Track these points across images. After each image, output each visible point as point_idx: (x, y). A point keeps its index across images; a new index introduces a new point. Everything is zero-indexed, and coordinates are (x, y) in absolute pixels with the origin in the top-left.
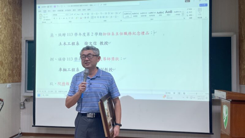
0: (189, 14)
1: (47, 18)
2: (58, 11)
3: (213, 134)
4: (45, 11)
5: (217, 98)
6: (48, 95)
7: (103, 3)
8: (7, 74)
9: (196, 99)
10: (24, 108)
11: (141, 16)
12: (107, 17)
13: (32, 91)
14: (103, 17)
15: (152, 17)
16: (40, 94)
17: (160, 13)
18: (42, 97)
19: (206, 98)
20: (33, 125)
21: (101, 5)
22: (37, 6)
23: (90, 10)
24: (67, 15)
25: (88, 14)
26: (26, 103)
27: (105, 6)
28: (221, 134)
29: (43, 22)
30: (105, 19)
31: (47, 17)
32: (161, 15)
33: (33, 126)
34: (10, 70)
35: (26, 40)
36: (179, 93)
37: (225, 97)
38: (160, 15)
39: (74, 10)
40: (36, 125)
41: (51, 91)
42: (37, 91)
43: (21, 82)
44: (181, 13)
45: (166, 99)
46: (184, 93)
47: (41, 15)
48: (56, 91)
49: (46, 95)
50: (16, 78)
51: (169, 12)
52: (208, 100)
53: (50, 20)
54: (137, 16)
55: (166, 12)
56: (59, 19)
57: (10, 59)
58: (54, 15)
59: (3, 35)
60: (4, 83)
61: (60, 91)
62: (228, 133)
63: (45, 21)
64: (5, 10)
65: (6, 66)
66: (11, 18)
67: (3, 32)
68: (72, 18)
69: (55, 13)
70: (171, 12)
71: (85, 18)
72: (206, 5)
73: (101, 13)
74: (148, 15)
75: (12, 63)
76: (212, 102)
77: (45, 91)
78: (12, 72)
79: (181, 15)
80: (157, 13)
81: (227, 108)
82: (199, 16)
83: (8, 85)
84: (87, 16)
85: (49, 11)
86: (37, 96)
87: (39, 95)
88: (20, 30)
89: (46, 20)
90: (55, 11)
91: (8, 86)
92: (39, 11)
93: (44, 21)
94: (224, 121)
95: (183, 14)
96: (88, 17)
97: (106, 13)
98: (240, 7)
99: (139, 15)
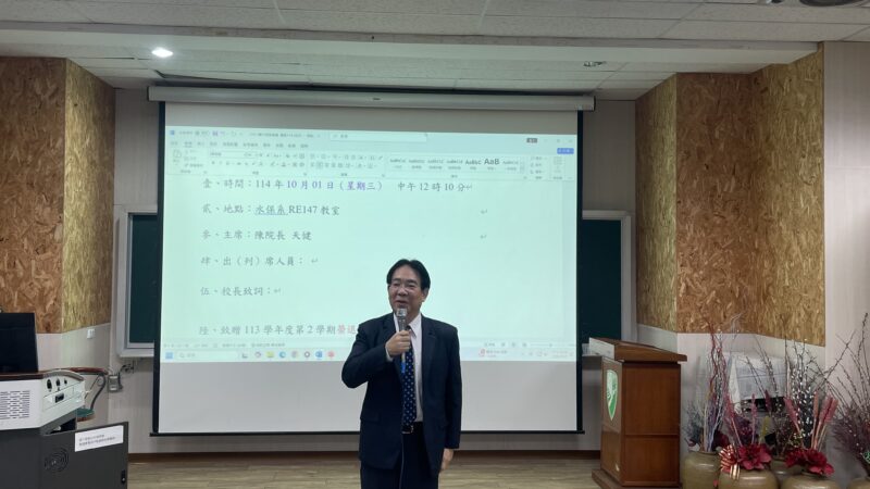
0: (535, 169)
1: (193, 162)
2: (225, 144)
3: (583, 433)
4: (188, 144)
5: (591, 354)
6: (193, 355)
7: (339, 133)
8: (88, 302)
9: (549, 358)
10: (120, 388)
11: (431, 167)
12: (348, 166)
13: (152, 345)
14: (340, 165)
15: (454, 172)
16: (171, 354)
17: (473, 162)
18: (177, 359)
19: (571, 355)
20: (152, 431)
21: (335, 136)
22: (168, 129)
23: (306, 146)
24: (248, 155)
25: (302, 156)
26: (123, 375)
27: (344, 139)
28: (603, 433)
29: (182, 171)
30: (344, 170)
31: (195, 158)
32: (475, 168)
33: (151, 435)
34: (93, 292)
35: (129, 214)
36: (514, 345)
37: (612, 355)
38: (472, 168)
39: (265, 145)
40: (160, 431)
41: (203, 346)
42: (165, 346)
43: (109, 321)
44: (518, 167)
45: (486, 358)
46: (525, 345)
47: (178, 152)
48: (216, 346)
49: (189, 355)
50: (102, 312)
51: (492, 162)
52: (574, 359)
53: (201, 165)
54: (420, 167)
55: (487, 162)
56: (227, 164)
57: (93, 263)
58: (213, 154)
59: (83, 206)
60: (82, 327)
61: (228, 345)
62: (617, 429)
63: (188, 168)
64: (88, 141)
65: (86, 281)
66: (96, 158)
67: (84, 197)
68: (261, 164)
69: (216, 149)
70: (497, 162)
71: (295, 165)
72: (571, 151)
73: (335, 157)
74: (445, 166)
75: (96, 273)
76: (584, 363)
77: (187, 346)
78: (97, 296)
79: (518, 170)
80: (467, 162)
81: (616, 377)
82: (558, 175)
83: (90, 331)
84: (299, 161)
85: (199, 144)
86: (163, 359)
87: (169, 356)
88: (110, 186)
89: (192, 165)
90: (215, 144)
91: (89, 335)
92: (173, 143)
93: (185, 169)
94: (609, 404)
95: (522, 168)
96: (302, 165)
97: (347, 157)
98: (638, 156)
99: (425, 166)
